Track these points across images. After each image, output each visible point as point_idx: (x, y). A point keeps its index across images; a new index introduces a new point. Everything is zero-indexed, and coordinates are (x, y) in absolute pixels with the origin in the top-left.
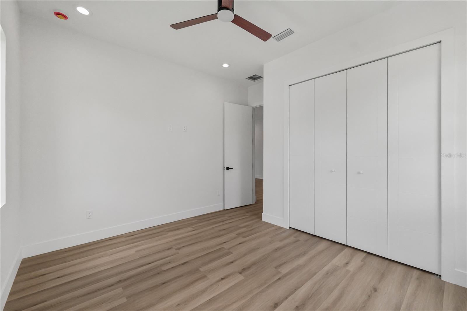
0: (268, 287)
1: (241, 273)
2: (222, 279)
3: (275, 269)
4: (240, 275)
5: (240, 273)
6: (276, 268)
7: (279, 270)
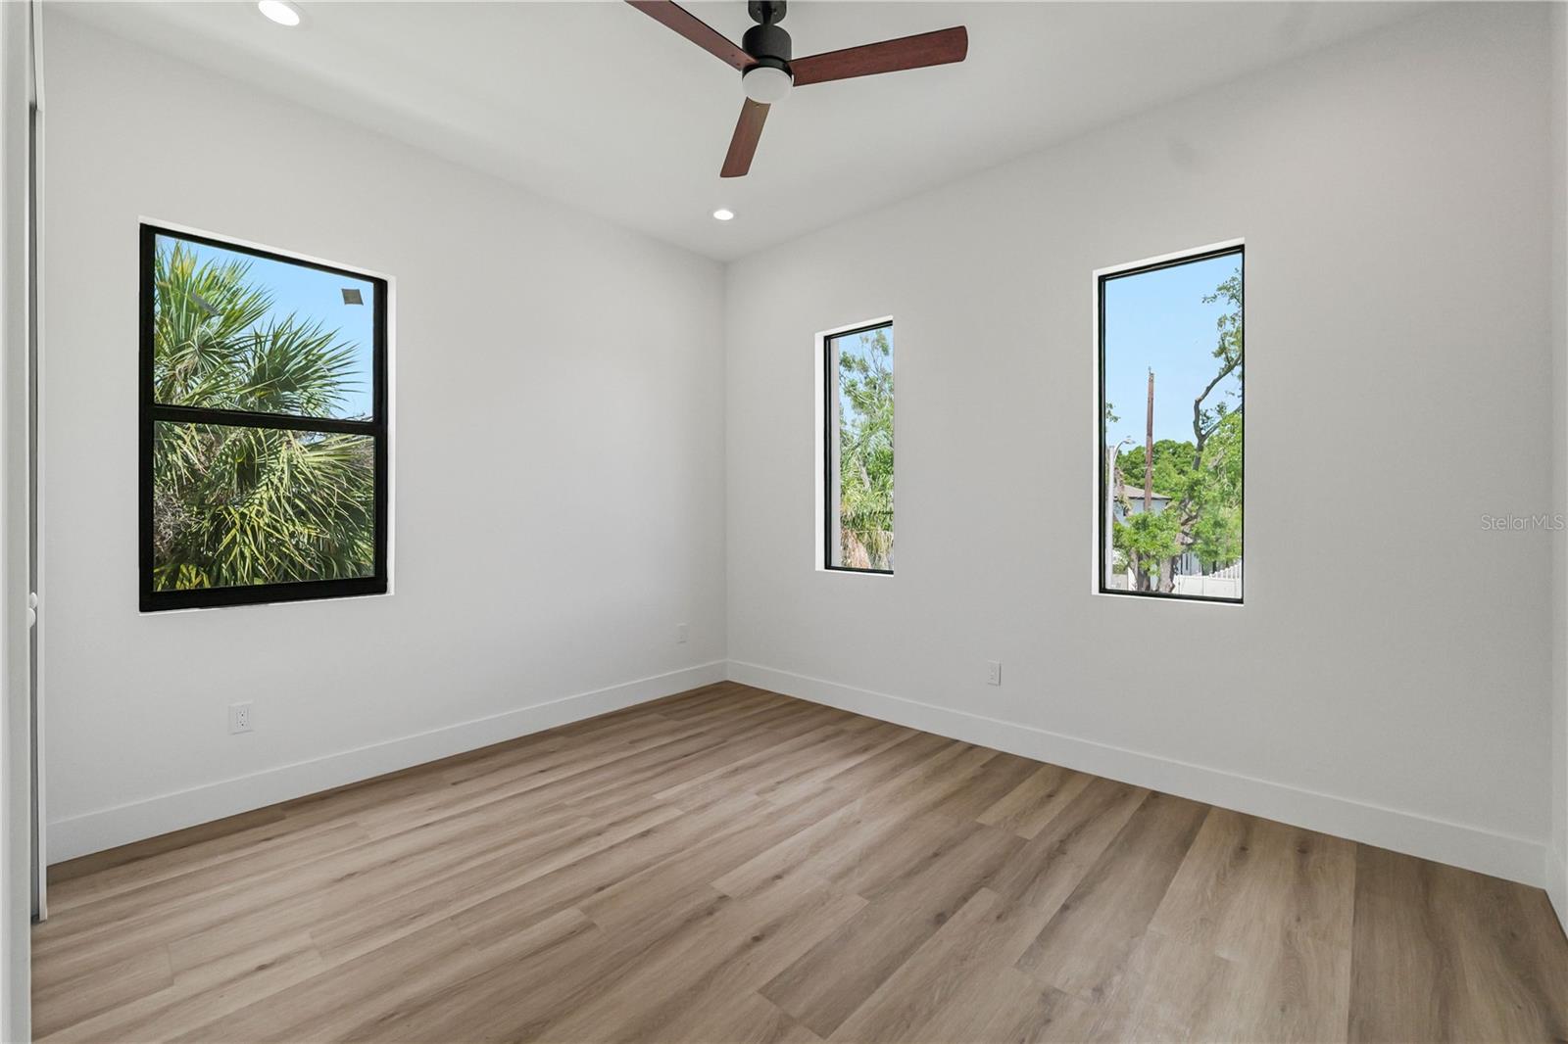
0: (647, 866)
1: (721, 898)
2: (779, 877)
3: (595, 922)
4: (726, 891)
5: (723, 898)
6: (593, 925)
7: (583, 918)
